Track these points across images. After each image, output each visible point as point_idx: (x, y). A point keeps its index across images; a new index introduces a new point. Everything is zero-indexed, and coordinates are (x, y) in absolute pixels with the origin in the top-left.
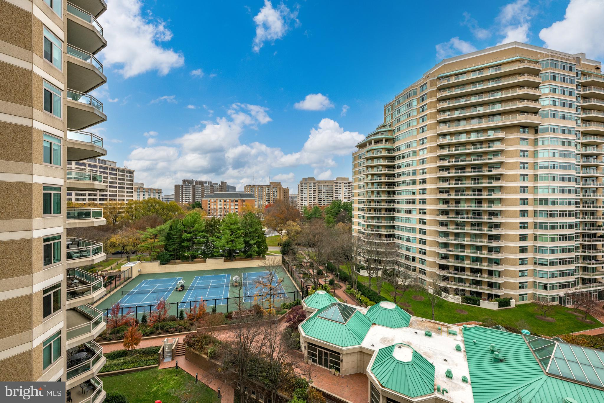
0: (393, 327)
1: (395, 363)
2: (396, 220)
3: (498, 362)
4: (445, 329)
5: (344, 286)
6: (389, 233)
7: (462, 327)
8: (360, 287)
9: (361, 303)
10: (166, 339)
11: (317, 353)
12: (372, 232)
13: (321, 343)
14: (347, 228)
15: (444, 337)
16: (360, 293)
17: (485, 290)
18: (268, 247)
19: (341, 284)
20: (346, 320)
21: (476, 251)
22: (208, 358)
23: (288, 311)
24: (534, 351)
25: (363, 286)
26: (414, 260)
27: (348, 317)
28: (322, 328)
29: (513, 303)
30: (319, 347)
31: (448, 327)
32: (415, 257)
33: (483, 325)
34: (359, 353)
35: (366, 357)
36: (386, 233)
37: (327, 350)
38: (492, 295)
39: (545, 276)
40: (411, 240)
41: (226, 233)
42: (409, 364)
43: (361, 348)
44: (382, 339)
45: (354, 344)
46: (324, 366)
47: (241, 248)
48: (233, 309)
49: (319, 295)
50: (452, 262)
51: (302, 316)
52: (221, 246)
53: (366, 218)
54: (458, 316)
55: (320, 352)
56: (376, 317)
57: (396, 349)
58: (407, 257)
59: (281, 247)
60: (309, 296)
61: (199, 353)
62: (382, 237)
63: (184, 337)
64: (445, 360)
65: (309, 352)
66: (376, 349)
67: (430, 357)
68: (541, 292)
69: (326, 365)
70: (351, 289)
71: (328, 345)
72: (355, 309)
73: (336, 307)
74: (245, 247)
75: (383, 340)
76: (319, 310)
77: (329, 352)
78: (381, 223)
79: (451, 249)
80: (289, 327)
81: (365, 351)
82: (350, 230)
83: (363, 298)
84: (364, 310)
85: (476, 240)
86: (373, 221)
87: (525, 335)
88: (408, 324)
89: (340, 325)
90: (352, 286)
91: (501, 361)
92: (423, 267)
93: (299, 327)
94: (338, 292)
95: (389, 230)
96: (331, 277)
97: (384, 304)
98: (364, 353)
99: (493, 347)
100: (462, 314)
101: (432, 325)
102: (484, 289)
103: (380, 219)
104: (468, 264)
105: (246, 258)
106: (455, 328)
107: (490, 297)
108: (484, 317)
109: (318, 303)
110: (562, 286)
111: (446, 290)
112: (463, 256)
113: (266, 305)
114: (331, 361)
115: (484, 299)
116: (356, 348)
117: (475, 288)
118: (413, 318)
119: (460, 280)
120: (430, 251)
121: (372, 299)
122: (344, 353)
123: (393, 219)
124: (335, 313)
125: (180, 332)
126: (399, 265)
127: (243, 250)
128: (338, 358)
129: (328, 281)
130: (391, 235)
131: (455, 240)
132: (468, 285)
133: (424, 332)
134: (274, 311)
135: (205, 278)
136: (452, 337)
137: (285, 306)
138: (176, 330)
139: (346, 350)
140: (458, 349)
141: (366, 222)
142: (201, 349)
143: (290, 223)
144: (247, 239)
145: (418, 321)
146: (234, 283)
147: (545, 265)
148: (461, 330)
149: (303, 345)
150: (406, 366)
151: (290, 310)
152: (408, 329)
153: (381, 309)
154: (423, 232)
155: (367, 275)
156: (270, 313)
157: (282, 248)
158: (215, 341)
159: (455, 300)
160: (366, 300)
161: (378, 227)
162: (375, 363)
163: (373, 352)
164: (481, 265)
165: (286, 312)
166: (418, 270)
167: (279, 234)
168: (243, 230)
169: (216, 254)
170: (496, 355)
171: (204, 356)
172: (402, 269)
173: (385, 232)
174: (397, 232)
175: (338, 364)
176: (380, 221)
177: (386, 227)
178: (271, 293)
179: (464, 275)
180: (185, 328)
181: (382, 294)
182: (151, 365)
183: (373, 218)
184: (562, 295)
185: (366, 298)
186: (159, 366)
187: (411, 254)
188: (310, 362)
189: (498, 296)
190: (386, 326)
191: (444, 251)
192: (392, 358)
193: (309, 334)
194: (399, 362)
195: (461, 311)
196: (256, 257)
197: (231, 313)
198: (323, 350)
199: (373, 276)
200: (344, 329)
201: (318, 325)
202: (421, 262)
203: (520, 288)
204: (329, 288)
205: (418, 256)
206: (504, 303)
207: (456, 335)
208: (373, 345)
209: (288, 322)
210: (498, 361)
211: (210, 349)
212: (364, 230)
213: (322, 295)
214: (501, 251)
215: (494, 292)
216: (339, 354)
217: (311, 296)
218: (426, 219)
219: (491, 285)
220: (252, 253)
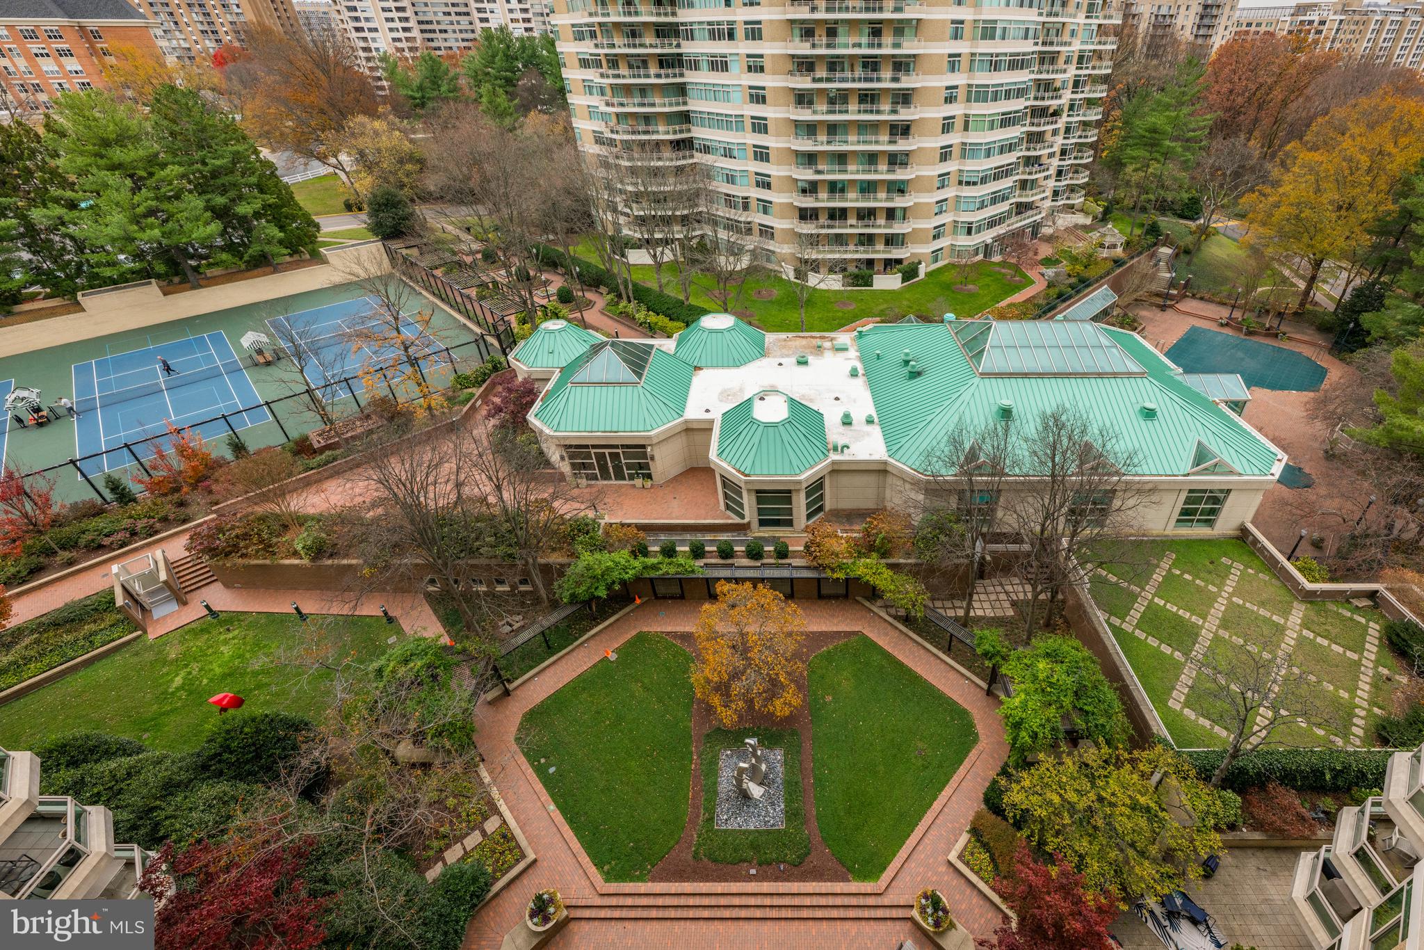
0: (737, 363)
1: (761, 428)
2: (690, 93)
3: (915, 378)
4: (827, 344)
5: (600, 298)
6: (679, 136)
7: (855, 333)
8: (641, 295)
9: (652, 330)
10: (115, 568)
11: (594, 461)
12: (634, 137)
13: (598, 437)
14: (558, 129)
15: (829, 359)
16: (643, 307)
17: (880, 253)
18: (316, 219)
19: (590, 295)
20: (640, 375)
21: (867, 167)
22: (306, 562)
23: (478, 391)
24: (963, 345)
25: (648, 290)
26: (746, 207)
27: (643, 368)
28: (590, 405)
29: (923, 270)
30: (594, 447)
31: (832, 339)
32: (746, 198)
33: (882, 322)
34: (683, 434)
35: (698, 438)
36: (671, 137)
37: (616, 447)
38: (890, 260)
39: (972, 207)
40: (735, 153)
41: (106, 186)
42: (784, 423)
43: (686, 422)
44: (721, 393)
45: (670, 418)
46: (616, 479)
47: (210, 236)
48: (308, 426)
49: (552, 332)
50: (823, 201)
51: (525, 395)
52: (114, 240)
53: (608, 91)
54: (840, 314)
55: (600, 457)
56: (698, 354)
57: (757, 404)
58: (729, 200)
59: (364, 216)
60: (522, 343)
61: (268, 562)
62: (662, 148)
63: (184, 540)
64: (837, 399)
65: (573, 466)
66: (716, 415)
67: (811, 401)
68: (964, 241)
69: (620, 476)
70: (617, 304)
71: (616, 437)
72: (652, 346)
73: (608, 352)
74: (223, 233)
75: (725, 395)
76: (562, 368)
77: (620, 451)
78: (653, 105)
79: (820, 167)
80: (502, 426)
81: (695, 426)
82: (569, 135)
83: (652, 318)
84: (669, 345)
85: (868, 138)
86: (630, 101)
87: (950, 322)
88: (763, 352)
89: (630, 389)
90: (620, 296)
91: (919, 374)
92: (767, 220)
93: (531, 417)
94: (591, 316)
95: (677, 128)
96: (556, 283)
97: (708, 322)
98: (692, 430)
99: (907, 354)
100: (846, 309)
101: (804, 342)
102: (878, 252)
103: (649, 93)
104: (853, 201)
105: (248, 270)
106: (843, 338)
107: (890, 264)
108: (882, 307)
109: (556, 353)
110: (992, 223)
111: (815, 266)
112: (843, 181)
113: (406, 392)
114: (629, 467)
115: (879, 273)
116: (675, 426)
117: (865, 252)
118: (770, 338)
119: (840, 240)
120: (779, 177)
121: (674, 316)
122: (655, 441)
123: (681, 90)
124: (610, 364)
125: (151, 536)
126: (714, 223)
127: (219, 242)
128: (644, 456)
129: (553, 295)
130: (683, 141)
131: (829, 143)
132: (852, 247)
133: (794, 360)
134: (437, 400)
135: (119, 364)
136: (841, 355)
137: (463, 382)
138: (134, 534)
139: (658, 435)
140: (854, 374)
141: (613, 105)
142: (268, 549)
143: (363, 125)
144: (220, 200)
145: (779, 340)
146: (255, 355)
147: (975, 184)
148: (854, 340)
149: (555, 455)
150: (781, 428)
151: (482, 389)
152: (765, 361)
153: (705, 334)
154: (760, 126)
155: (648, 260)
156: (430, 408)
157: (370, 216)
158: (301, 520)
159: (834, 283)
160: (662, 320)
161: (647, 118)
162: (720, 443)
163: (712, 422)
164: (875, 199)
165: (472, 395)
166: (756, 229)
167: (331, 170)
168: (180, 164)
169: (107, 272)
170: (913, 367)
171: (287, 562)
172: (723, 235)
173: (668, 133)
174: (699, 133)
175: (647, 466)
176: (651, 100)
177: (670, 118)
178: (409, 357)
179: (846, 227)
180: (165, 520)
181: (693, 301)
182: (113, 640)
183: (627, 90)
184: (989, 241)
185: (661, 317)
186: (145, 632)
187: (738, 191)
188: (584, 482)
189: (899, 261)
190: (723, 367)
191: (808, 175)
192: (753, 421)
193: (562, 427)
194: (768, 426)
195: (844, 304)
196: (288, 259)
197: (305, 439)
198: (607, 451)
199: (666, 259)
200: (642, 396)
201: (578, 401)
202: (761, 208)
203: (935, 237)
204: (564, 311)
205: (755, 193)
206: (910, 273)
207: (846, 349)
208: (707, 411)
209: (493, 417)
210: (915, 375)
211: (300, 540)
212: (612, 132)
213: (560, 331)
214: (911, 161)
215: (896, 253)
216: (643, 447)
217: (531, 340)
218: (763, 88)
219: (890, 240)
220: (267, 248)
